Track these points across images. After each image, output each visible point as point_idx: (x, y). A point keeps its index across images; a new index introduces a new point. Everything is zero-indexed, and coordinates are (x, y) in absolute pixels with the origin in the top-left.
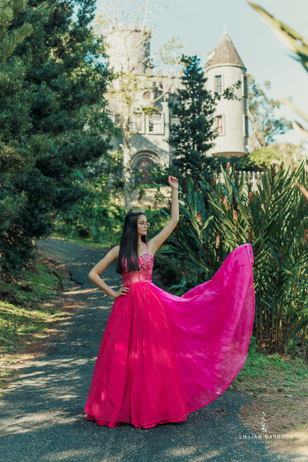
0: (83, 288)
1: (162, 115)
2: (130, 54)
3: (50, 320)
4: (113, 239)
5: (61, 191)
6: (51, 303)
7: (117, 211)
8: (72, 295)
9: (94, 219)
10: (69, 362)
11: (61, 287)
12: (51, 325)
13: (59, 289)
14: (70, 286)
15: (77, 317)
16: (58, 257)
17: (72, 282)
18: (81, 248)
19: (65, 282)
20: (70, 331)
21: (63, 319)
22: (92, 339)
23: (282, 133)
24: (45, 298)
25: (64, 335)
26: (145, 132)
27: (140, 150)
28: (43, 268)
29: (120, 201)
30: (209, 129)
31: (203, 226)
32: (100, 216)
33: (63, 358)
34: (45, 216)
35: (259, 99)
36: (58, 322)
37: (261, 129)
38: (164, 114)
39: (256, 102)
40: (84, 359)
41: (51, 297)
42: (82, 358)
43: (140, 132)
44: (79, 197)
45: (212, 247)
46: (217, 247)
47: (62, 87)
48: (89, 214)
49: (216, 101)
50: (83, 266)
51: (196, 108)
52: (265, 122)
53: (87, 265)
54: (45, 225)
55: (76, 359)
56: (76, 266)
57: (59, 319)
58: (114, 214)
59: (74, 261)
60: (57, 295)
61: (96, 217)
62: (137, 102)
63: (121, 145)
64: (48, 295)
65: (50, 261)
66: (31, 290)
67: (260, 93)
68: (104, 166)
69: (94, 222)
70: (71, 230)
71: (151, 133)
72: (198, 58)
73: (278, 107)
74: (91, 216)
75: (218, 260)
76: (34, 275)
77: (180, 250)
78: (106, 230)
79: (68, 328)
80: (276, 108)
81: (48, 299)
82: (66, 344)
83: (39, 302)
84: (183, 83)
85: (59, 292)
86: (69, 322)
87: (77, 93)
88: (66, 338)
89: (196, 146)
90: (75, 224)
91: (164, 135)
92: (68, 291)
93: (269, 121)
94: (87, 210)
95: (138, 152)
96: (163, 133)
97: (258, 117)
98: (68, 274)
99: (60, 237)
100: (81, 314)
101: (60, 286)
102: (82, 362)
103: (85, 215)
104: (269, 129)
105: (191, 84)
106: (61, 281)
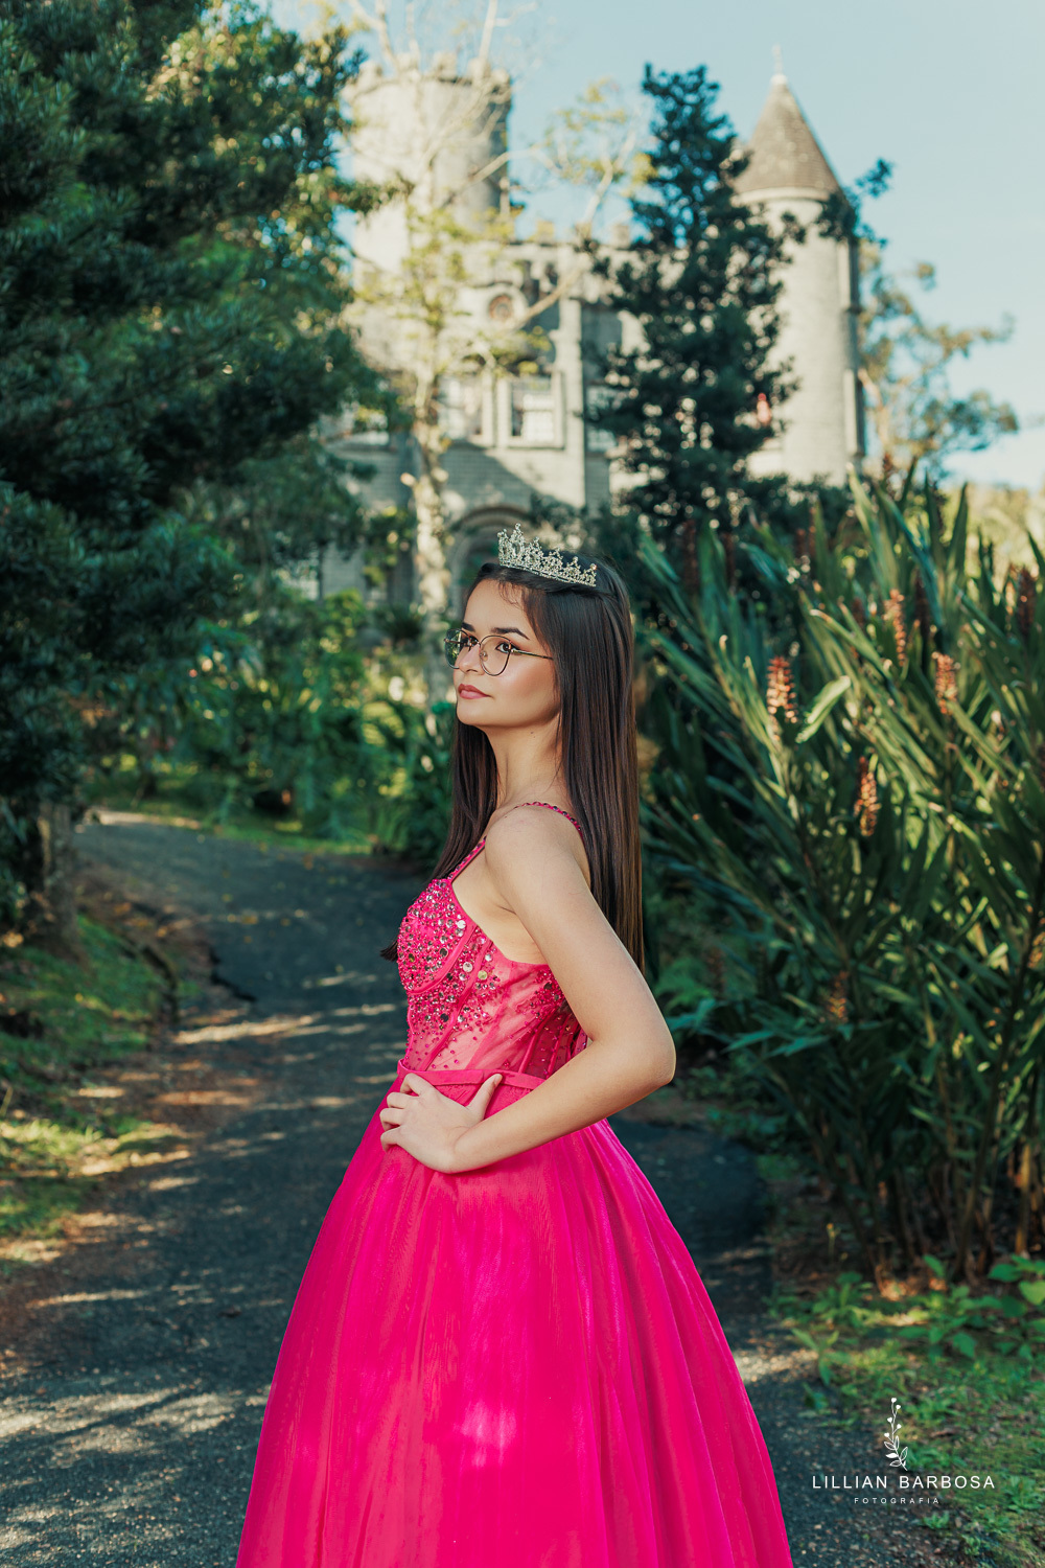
0: (259, 1016)
1: (556, 380)
2: (435, 145)
3: (94, 1168)
4: (381, 820)
5: (103, 568)
6: (113, 1083)
7: (393, 721)
8: (211, 1044)
9: (310, 749)
10: (142, 1411)
11: (171, 1016)
12: (91, 1194)
13: (160, 1020)
14: (205, 1007)
15: (215, 1147)
16: (173, 895)
17: (217, 992)
18: (260, 856)
19: (187, 989)
20: (173, 1223)
21: (154, 1158)
22: (273, 1268)
23: (981, 447)
24: (92, 1064)
25: (144, 1243)
26: (495, 438)
27: (478, 503)
28: (105, 935)
29: (407, 687)
30: (761, 361)
31: (800, 727)
32: (330, 742)
33: (114, 1390)
34: (42, 699)
35: (896, 326)
36: (130, 1172)
37: (904, 433)
38: (563, 375)
39: (884, 341)
40: (218, 1392)
41: (120, 1055)
42: (208, 1391)
43: (477, 440)
44: (191, 593)
45: (842, 831)
46: (864, 833)
47: (114, 89)
48: (290, 731)
49: (789, 247)
50: (263, 924)
51: (701, 282)
52: (920, 408)
53: (277, 923)
54: (40, 739)
55: (177, 1397)
56: (236, 925)
57: (136, 1159)
58: (386, 732)
59: (233, 908)
60: (148, 1048)
61: (316, 743)
62: (463, 319)
63: (407, 479)
64: (107, 1047)
65: (140, 908)
66: (39, 1030)
67: (898, 306)
68: (334, 517)
69: (310, 761)
70: (224, 790)
71: (516, 441)
72: (710, 78)
73: (966, 353)
74: (299, 740)
75: (868, 895)
76: (62, 964)
77: (679, 851)
78: (354, 789)
79: (166, 1210)
80: (958, 357)
81: (107, 1065)
82: (142, 1301)
83: (65, 1080)
84: (652, 181)
85: (157, 1031)
86: (176, 1174)
87: (195, 149)
88: (151, 1266)
89: (707, 430)
90: (241, 770)
91: (563, 449)
92: (197, 1028)
93: (933, 407)
94: (284, 719)
95: (473, 513)
96: (558, 442)
97: (891, 389)
98: (204, 958)
99: (183, 816)
100: (236, 1134)
101: (167, 1007)
102: (204, 1412)
103: (277, 737)
104: (932, 434)
105: (685, 182)
106: (174, 987)
